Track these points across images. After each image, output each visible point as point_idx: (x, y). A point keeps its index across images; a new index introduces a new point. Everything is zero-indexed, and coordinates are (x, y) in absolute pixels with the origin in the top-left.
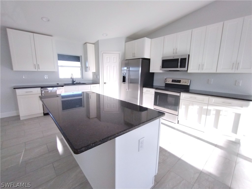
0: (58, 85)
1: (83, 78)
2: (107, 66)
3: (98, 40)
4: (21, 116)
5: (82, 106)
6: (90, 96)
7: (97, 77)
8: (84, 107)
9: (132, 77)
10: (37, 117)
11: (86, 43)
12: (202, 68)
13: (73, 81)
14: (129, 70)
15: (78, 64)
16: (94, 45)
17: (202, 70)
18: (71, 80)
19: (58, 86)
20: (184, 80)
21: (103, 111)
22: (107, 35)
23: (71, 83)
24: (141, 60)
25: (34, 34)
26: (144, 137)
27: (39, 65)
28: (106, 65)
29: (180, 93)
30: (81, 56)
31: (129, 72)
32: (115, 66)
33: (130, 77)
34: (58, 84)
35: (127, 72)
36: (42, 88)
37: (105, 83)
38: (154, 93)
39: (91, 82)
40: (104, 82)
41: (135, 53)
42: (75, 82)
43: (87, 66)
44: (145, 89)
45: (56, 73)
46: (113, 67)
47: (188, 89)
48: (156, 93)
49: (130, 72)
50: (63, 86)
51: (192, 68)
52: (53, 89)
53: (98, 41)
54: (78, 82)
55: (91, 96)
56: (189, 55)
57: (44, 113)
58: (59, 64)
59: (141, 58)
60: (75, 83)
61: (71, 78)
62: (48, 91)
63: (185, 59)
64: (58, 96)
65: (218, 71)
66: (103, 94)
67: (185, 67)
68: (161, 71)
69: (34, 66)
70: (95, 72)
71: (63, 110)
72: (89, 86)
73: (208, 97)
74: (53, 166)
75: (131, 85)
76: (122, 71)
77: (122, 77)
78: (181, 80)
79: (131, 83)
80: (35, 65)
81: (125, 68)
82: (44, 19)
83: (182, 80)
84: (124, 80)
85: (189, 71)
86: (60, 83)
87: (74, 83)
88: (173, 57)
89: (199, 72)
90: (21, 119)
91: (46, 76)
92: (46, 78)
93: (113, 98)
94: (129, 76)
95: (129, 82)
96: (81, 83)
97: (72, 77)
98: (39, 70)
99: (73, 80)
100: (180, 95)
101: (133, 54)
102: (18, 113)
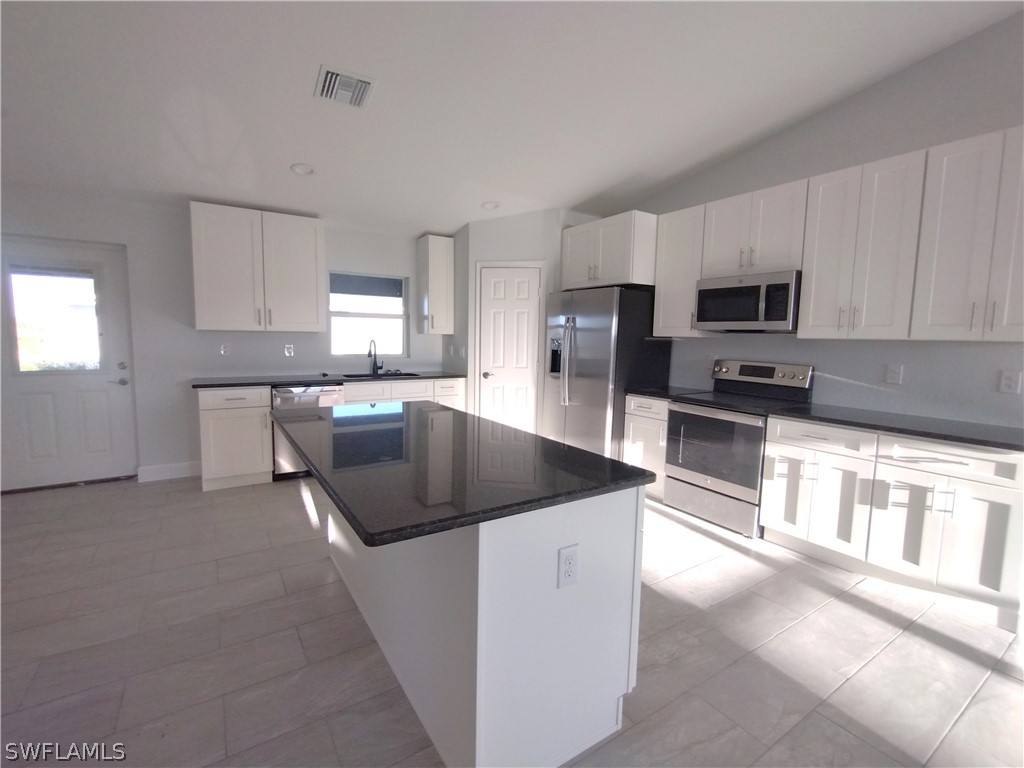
0: (326, 378)
1: (409, 356)
2: (495, 314)
3: (468, 224)
4: (205, 476)
5: (401, 457)
6: (432, 420)
7: (457, 351)
8: (408, 460)
9: (583, 355)
10: (254, 485)
11: (424, 235)
12: (851, 322)
13: (376, 367)
14: (574, 328)
15: (395, 304)
16: (450, 241)
17: (851, 329)
18: (369, 362)
19: (325, 381)
20: (788, 369)
21: (475, 479)
22: (496, 206)
23: (368, 373)
24: (617, 290)
25: (264, 213)
26: (577, 544)
27: (270, 311)
28: (492, 311)
29: (767, 416)
30: (407, 279)
31: (575, 335)
32: (524, 313)
33: (576, 352)
34: (325, 375)
35: (565, 335)
36: (274, 386)
37: (486, 375)
38: (665, 416)
39: (437, 370)
40: (482, 372)
41: (596, 267)
42: (381, 368)
43: (426, 313)
44: (633, 402)
45: (322, 338)
46: (518, 318)
47: (806, 403)
48: (672, 414)
49: (578, 334)
50: (340, 383)
51: (815, 320)
52: (304, 392)
53: (466, 227)
54: (393, 369)
55: (435, 421)
56: (799, 274)
57: (274, 472)
58: (332, 308)
59: (618, 286)
60: (380, 372)
61: (370, 355)
62: (293, 398)
63: (785, 287)
64: (322, 415)
65: (918, 335)
66: (477, 414)
67: (784, 318)
68: (696, 334)
69: (257, 314)
70: (452, 333)
71: (335, 467)
72: (429, 383)
73: (876, 436)
74: (300, 638)
75: (582, 382)
76: (548, 331)
77: (549, 355)
78: (774, 369)
79: (580, 375)
80: (259, 311)
81: (562, 320)
82: (298, 170)
83: (778, 368)
84: (555, 365)
85: (801, 334)
86: (332, 373)
87: (377, 371)
88: (740, 281)
89: (843, 335)
90: (206, 487)
91: (288, 349)
92: (287, 355)
93: (516, 430)
94: (573, 348)
95: (574, 371)
96: (403, 372)
97: (373, 353)
98: (269, 328)
99: (375, 363)
100: (763, 426)
101: (590, 268)
102: (199, 467)
